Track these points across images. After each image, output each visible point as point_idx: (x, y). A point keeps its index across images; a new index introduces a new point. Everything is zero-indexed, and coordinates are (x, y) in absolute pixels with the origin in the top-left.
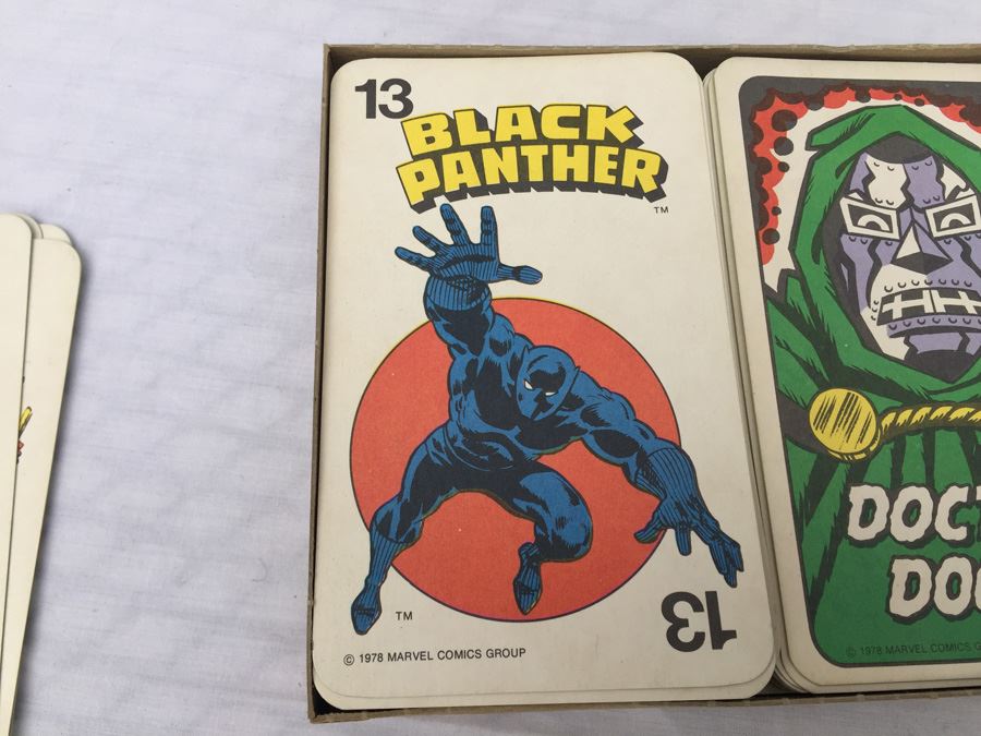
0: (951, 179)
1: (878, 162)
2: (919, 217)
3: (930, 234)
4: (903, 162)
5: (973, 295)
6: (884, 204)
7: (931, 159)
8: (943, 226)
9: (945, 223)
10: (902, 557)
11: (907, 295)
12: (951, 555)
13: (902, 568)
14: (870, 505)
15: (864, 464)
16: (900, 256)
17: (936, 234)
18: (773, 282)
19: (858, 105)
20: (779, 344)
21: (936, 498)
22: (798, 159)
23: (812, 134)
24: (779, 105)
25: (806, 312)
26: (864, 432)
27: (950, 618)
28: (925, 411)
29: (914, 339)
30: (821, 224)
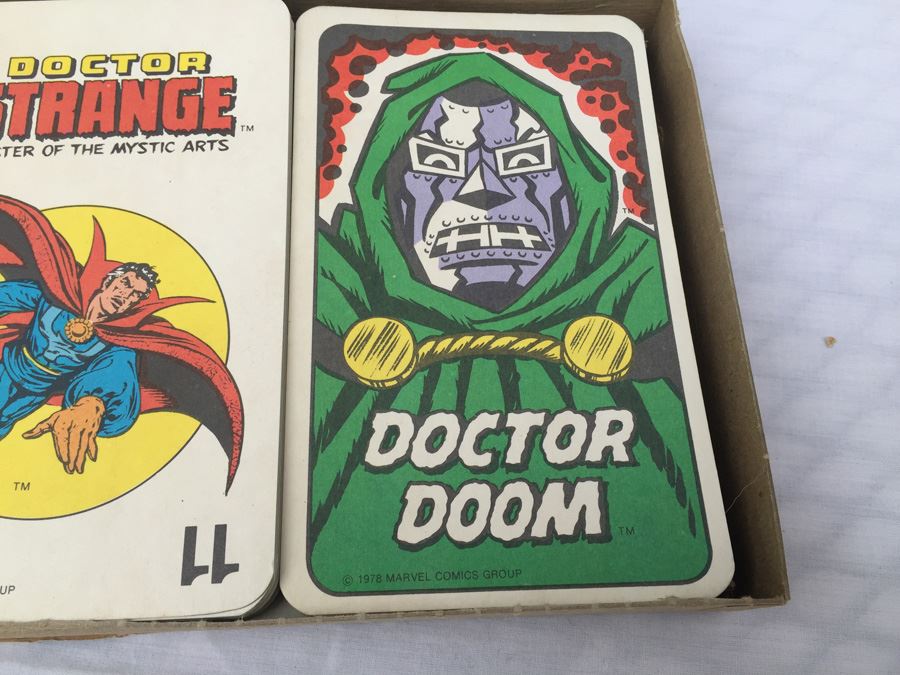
0: (525, 121)
1: (453, 105)
2: (488, 157)
3: (496, 173)
4: (480, 104)
5: (532, 230)
6: (454, 144)
7: (508, 102)
8: (510, 166)
9: (514, 162)
10: (419, 483)
11: (464, 230)
12: (470, 481)
13: (416, 495)
14: (393, 432)
15: (395, 390)
16: (462, 193)
17: (502, 172)
18: (327, 215)
19: (441, 52)
20: (324, 274)
21: (464, 424)
22: (372, 102)
23: (389, 79)
24: (360, 50)
25: (358, 244)
26: (398, 360)
27: (461, 545)
28: (466, 339)
29: (465, 272)
30: (387, 162)
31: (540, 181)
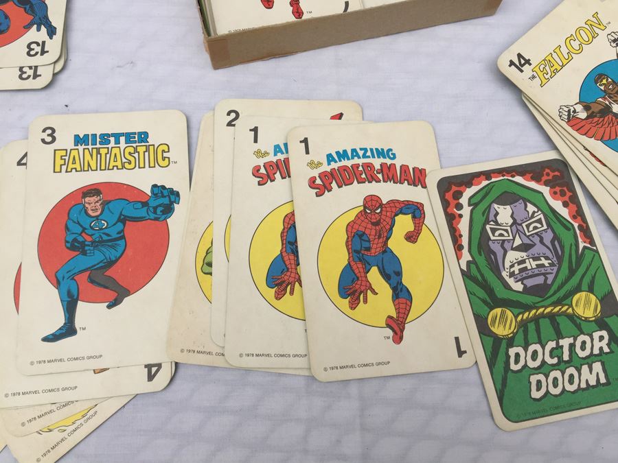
0: (531, 208)
1: (499, 206)
2: (519, 228)
3: (525, 234)
4: (510, 204)
5: (547, 258)
6: (505, 225)
7: (521, 201)
8: (530, 230)
9: (531, 228)
10: (533, 374)
11: (520, 263)
12: (552, 370)
13: (534, 379)
14: (517, 355)
15: (513, 338)
16: (514, 246)
17: (528, 234)
18: (464, 268)
19: (487, 182)
20: (471, 293)
21: (543, 348)
22: (466, 211)
23: (470, 199)
24: (454, 188)
25: (480, 278)
26: (511, 325)
27: (556, 396)
28: (534, 311)
29: (525, 282)
30: (480, 238)
31: (544, 235)
